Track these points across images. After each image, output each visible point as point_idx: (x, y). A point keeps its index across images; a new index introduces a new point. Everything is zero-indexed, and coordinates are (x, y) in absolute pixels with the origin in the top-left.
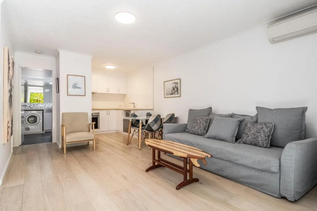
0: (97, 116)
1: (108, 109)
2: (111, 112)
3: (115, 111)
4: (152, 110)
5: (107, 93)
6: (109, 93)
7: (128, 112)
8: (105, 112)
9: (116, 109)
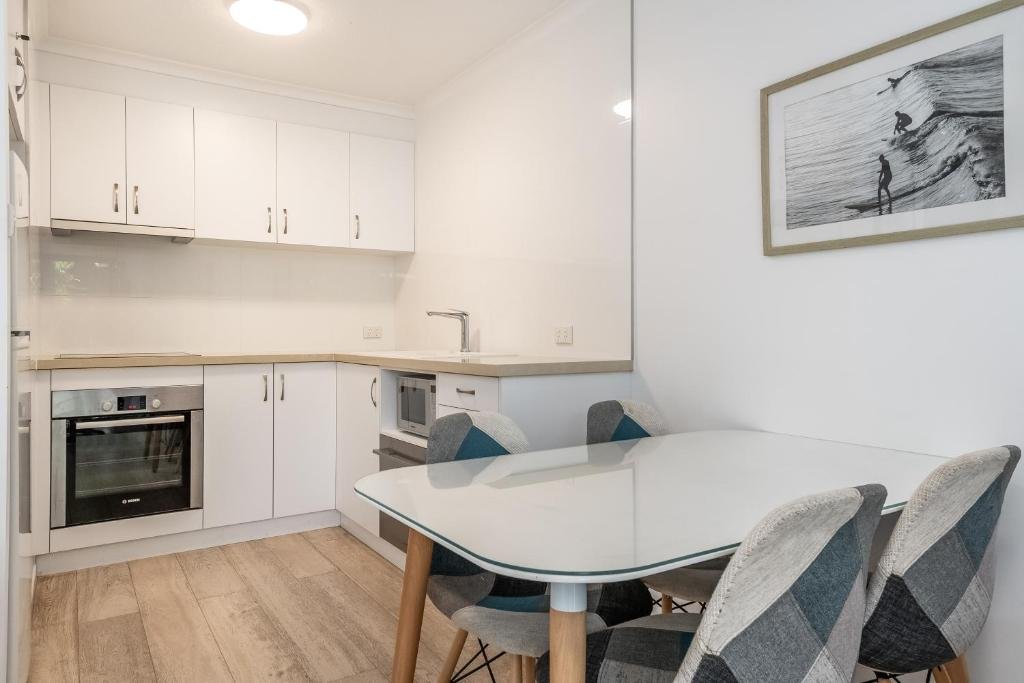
0: (187, 414)
1: (274, 362)
2: (295, 378)
3: (327, 375)
4: (626, 367)
5: (270, 238)
6: (284, 239)
7: (409, 383)
8: (251, 381)
9: (337, 360)
